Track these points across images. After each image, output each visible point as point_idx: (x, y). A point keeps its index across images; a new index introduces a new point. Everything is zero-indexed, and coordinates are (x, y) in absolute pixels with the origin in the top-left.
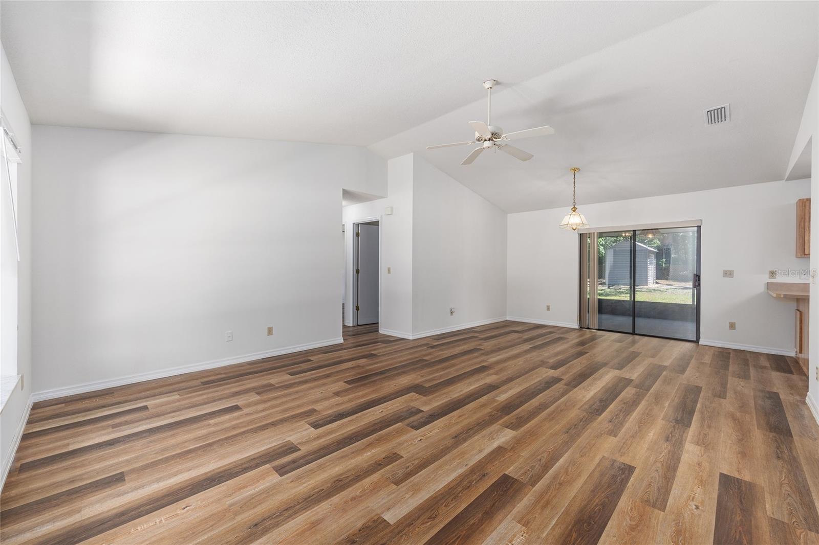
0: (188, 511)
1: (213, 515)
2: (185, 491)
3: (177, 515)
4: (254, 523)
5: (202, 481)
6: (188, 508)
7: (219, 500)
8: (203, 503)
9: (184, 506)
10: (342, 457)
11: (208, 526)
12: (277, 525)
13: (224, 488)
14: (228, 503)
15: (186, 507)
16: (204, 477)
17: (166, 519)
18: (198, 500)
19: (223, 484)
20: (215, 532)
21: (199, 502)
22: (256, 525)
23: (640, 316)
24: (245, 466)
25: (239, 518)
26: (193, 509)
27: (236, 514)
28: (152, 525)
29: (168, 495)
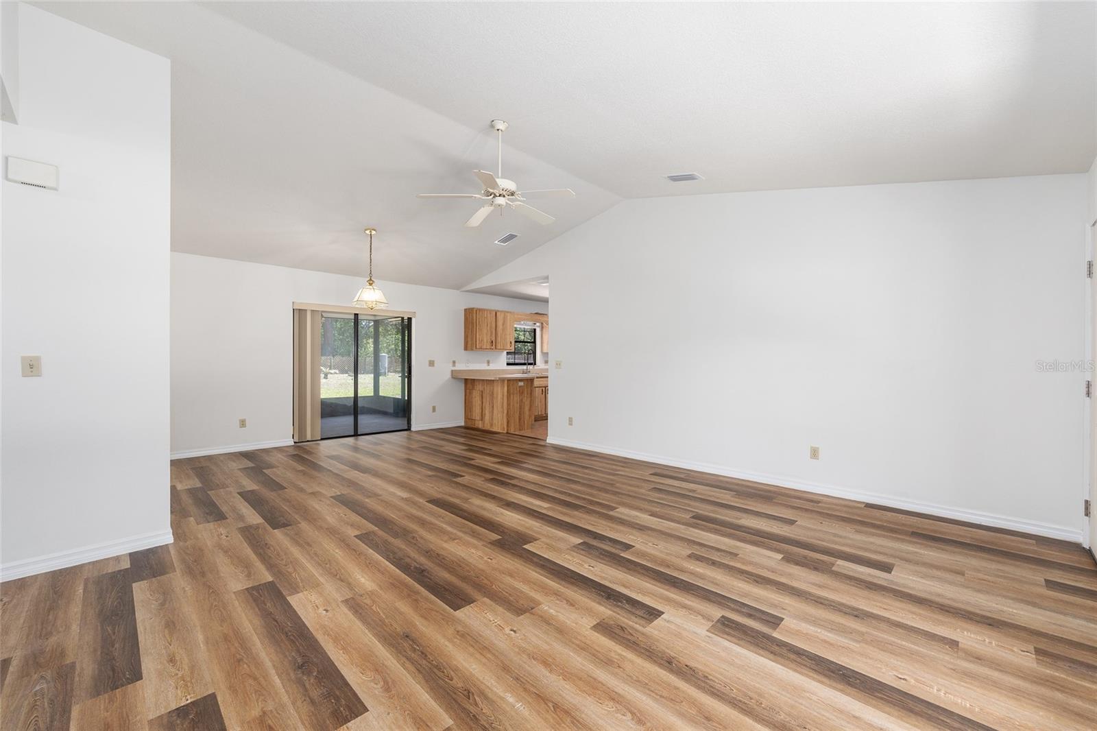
0: (902, 673)
1: (882, 650)
2: (888, 696)
3: (916, 680)
4: (856, 618)
5: (856, 688)
6: (900, 676)
7: (862, 655)
8: (879, 666)
9: (902, 681)
10: (717, 584)
11: (894, 647)
12: (843, 604)
13: (842, 658)
14: (858, 646)
15: (901, 678)
16: (849, 689)
17: (932, 687)
18: (883, 673)
19: (840, 663)
20: (893, 639)
21: (884, 670)
22: (856, 616)
23: (363, 413)
24: (793, 656)
25: (863, 629)
26: (896, 671)
27: (863, 634)
28: (952, 695)
29: (911, 711)
